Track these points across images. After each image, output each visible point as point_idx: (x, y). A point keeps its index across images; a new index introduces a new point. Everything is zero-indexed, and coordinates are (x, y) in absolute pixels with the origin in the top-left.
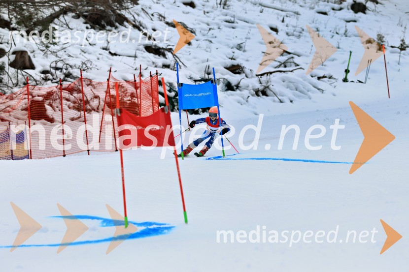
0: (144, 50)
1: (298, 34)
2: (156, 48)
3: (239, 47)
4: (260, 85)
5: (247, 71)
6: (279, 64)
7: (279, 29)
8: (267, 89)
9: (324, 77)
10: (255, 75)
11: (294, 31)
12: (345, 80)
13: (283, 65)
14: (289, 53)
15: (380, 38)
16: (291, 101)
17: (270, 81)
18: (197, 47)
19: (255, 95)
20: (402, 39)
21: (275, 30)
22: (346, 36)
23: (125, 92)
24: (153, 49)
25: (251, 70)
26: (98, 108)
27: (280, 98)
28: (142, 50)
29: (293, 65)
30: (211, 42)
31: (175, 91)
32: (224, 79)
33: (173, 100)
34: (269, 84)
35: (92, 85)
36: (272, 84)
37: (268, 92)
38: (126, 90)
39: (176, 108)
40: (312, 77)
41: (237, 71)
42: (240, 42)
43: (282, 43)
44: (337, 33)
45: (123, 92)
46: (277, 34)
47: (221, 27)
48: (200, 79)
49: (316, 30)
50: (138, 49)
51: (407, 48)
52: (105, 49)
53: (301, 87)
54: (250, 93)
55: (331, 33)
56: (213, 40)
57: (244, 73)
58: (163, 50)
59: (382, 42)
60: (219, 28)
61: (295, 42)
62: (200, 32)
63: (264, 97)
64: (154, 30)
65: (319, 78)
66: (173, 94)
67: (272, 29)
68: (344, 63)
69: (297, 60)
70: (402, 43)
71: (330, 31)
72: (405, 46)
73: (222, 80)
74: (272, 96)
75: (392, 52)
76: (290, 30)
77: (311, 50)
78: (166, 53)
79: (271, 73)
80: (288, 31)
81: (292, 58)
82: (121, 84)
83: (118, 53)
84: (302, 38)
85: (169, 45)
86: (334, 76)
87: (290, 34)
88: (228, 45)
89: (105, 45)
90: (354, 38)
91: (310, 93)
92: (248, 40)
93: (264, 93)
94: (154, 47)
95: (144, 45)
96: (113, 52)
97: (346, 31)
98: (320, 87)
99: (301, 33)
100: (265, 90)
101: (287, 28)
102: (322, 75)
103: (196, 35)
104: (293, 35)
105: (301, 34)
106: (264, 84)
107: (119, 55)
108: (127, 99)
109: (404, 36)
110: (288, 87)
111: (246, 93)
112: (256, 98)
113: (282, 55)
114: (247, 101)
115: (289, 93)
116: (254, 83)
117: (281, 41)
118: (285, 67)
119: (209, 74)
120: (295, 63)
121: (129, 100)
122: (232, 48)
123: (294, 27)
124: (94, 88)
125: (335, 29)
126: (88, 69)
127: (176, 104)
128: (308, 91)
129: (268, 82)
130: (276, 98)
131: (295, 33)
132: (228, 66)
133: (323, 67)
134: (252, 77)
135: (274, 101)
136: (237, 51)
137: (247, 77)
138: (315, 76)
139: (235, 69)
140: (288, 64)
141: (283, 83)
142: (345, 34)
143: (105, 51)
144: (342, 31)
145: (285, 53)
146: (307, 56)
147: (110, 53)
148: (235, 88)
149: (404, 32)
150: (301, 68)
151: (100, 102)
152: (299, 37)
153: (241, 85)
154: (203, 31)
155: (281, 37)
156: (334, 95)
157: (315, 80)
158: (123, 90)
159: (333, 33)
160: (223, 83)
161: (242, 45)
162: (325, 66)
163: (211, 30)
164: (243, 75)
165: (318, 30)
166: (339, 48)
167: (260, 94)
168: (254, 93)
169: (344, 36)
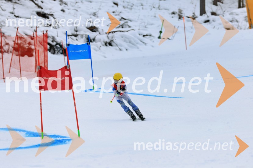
0: (36, 14)
1: (130, 7)
2: (44, 13)
3: (95, 14)
4: (108, 39)
5: (100, 30)
6: (118, 26)
7: (119, 4)
8: (112, 42)
9: (147, 35)
10: (105, 33)
11: (128, 5)
12: (159, 37)
13: (121, 27)
14: (125, 19)
15: (180, 11)
16: (127, 50)
17: (114, 37)
18: (69, 14)
19: (105, 45)
20: (193, 12)
21: (116, 4)
22: (159, 9)
23: (25, 41)
24: (41, 14)
25: (102, 30)
26: (8, 51)
27: (120, 47)
28: (34, 15)
29: (127, 27)
30: (77, 10)
31: (56, 42)
32: (86, 35)
33: (55, 47)
34: (113, 39)
35: (4, 36)
36: (115, 38)
37: (113, 44)
38: (26, 40)
39: (56, 52)
40: (140, 35)
41: (94, 30)
42: (95, 11)
43: (120, 13)
44: (154, 7)
45: (24, 41)
46: (118, 7)
47: (83, 1)
48: (71, 34)
49: (141, 5)
50: (32, 14)
51: (196, 18)
52: (12, 13)
53: (133, 41)
54: (102, 44)
55: (150, 7)
56: (78, 9)
57: (98, 31)
58: (47, 15)
59: (181, 13)
60: (82, 2)
61: (128, 12)
62: (71, 4)
63: (110, 46)
64: (42, 2)
65: (144, 36)
66: (54, 44)
67: (115, 3)
68: (158, 26)
69: (130, 23)
70: (193, 15)
71: (150, 6)
72: (195, 16)
73: (84, 35)
74: (115, 46)
75: (188, 21)
76: (125, 4)
77: (139, 17)
78: (50, 17)
79: (115, 32)
80: (124, 5)
81: (127, 22)
82: (23, 36)
83: (20, 16)
84: (133, 10)
85: (51, 12)
86: (153, 35)
87: (125, 7)
88: (87, 13)
89: (12, 11)
90: (164, 11)
91: (138, 45)
92: (100, 10)
93: (110, 44)
94: (42, 13)
95: (36, 11)
96: (17, 15)
97: (159, 6)
98: (144, 42)
99: (132, 6)
100: (111, 42)
101: (123, 3)
102: (145, 34)
103: (68, 6)
104: (127, 8)
105: (132, 8)
106: (110, 39)
107: (21, 17)
108: (26, 46)
109: (195, 11)
110: (125, 41)
111: (99, 44)
112: (105, 47)
113: (120, 20)
114: (100, 49)
115: (125, 45)
116: (104, 38)
117: (120, 11)
118: (123, 27)
119: (76, 31)
120: (129, 26)
121: (28, 47)
122: (90, 15)
123: (128, 2)
124: (6, 38)
125: (153, 4)
126: (2, 26)
127: (56, 49)
128: (137, 44)
129: (113, 37)
130: (117, 48)
131: (129, 7)
132: (89, 27)
133: (146, 28)
134: (103, 34)
135: (116, 49)
136: (93, 17)
137: (100, 34)
138: (141, 35)
139: (93, 29)
140: (124, 26)
141: (121, 38)
142: (158, 8)
143: (11, 14)
144: (157, 6)
145: (122, 19)
146: (136, 21)
147: (15, 16)
148: (92, 40)
149: (195, 8)
150: (133, 30)
151: (9, 47)
152: (131, 9)
153: (96, 39)
154: (72, 4)
155: (120, 8)
156: (153, 47)
157: (141, 37)
158: (23, 40)
159: (151, 7)
160: (85, 37)
161: (96, 13)
162: (147, 28)
163: (77, 3)
164: (97, 33)
165: (142, 5)
166: (155, 17)
167: (108, 45)
168: (104, 44)
169: (158, 9)
